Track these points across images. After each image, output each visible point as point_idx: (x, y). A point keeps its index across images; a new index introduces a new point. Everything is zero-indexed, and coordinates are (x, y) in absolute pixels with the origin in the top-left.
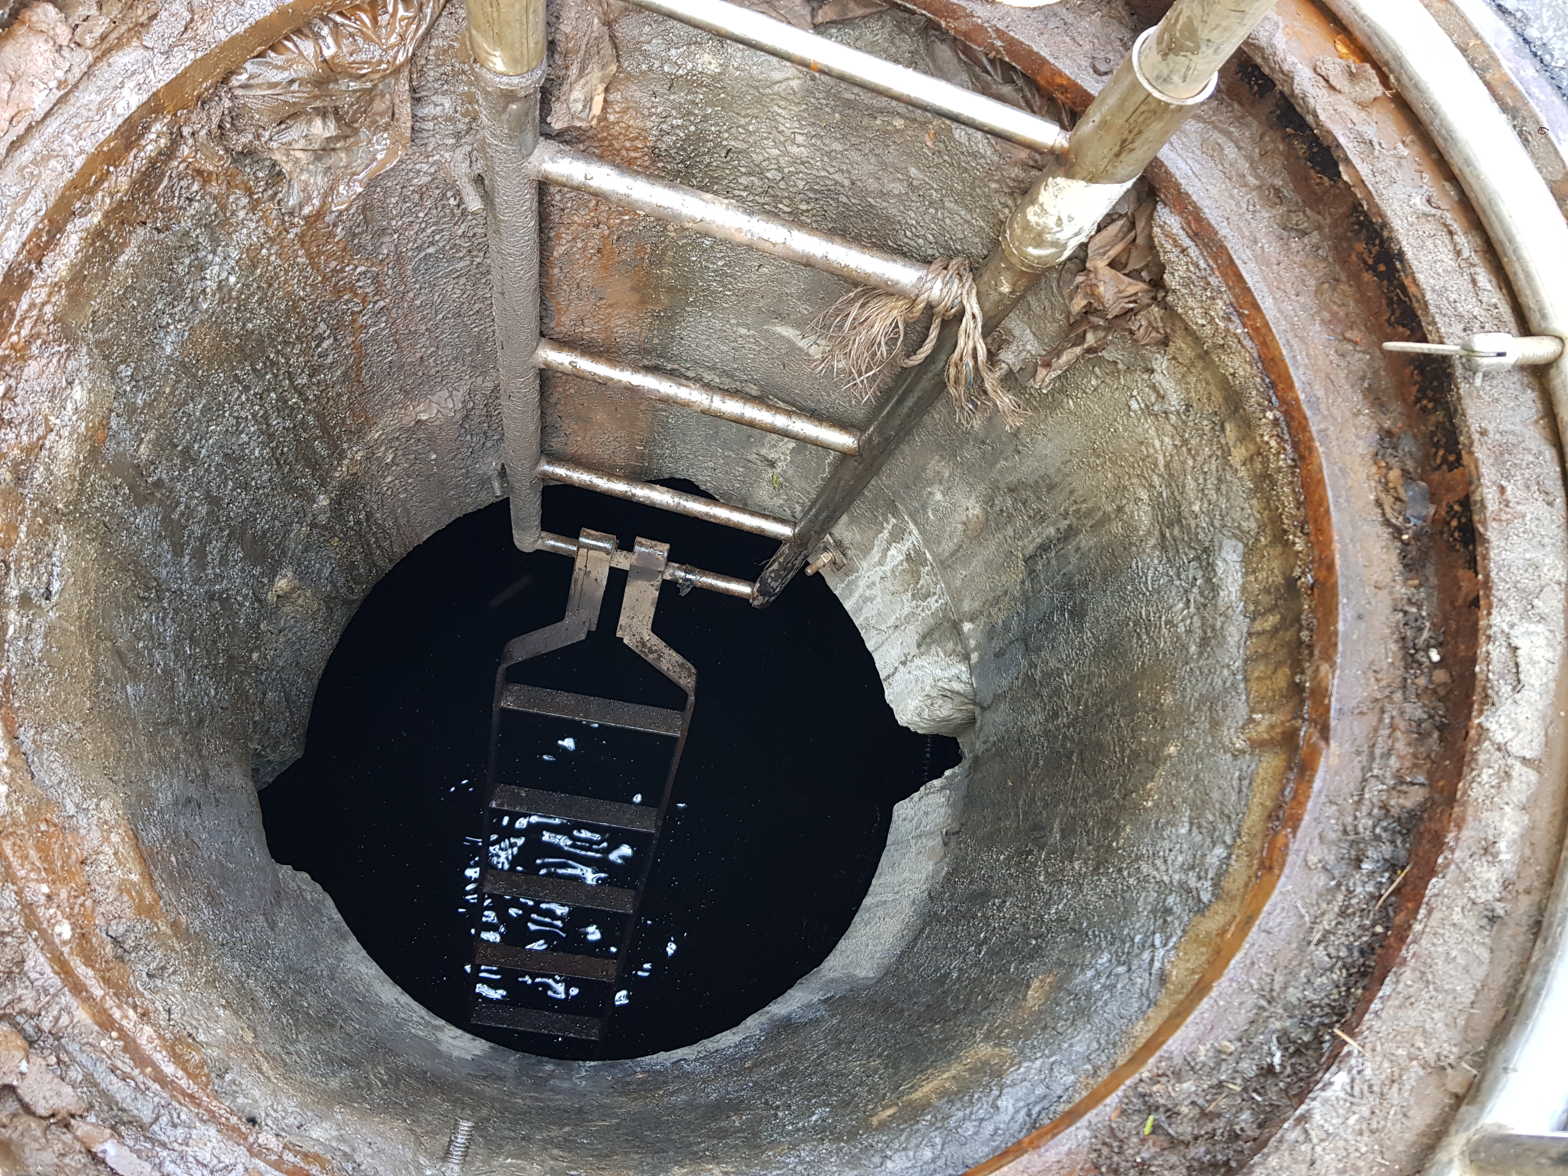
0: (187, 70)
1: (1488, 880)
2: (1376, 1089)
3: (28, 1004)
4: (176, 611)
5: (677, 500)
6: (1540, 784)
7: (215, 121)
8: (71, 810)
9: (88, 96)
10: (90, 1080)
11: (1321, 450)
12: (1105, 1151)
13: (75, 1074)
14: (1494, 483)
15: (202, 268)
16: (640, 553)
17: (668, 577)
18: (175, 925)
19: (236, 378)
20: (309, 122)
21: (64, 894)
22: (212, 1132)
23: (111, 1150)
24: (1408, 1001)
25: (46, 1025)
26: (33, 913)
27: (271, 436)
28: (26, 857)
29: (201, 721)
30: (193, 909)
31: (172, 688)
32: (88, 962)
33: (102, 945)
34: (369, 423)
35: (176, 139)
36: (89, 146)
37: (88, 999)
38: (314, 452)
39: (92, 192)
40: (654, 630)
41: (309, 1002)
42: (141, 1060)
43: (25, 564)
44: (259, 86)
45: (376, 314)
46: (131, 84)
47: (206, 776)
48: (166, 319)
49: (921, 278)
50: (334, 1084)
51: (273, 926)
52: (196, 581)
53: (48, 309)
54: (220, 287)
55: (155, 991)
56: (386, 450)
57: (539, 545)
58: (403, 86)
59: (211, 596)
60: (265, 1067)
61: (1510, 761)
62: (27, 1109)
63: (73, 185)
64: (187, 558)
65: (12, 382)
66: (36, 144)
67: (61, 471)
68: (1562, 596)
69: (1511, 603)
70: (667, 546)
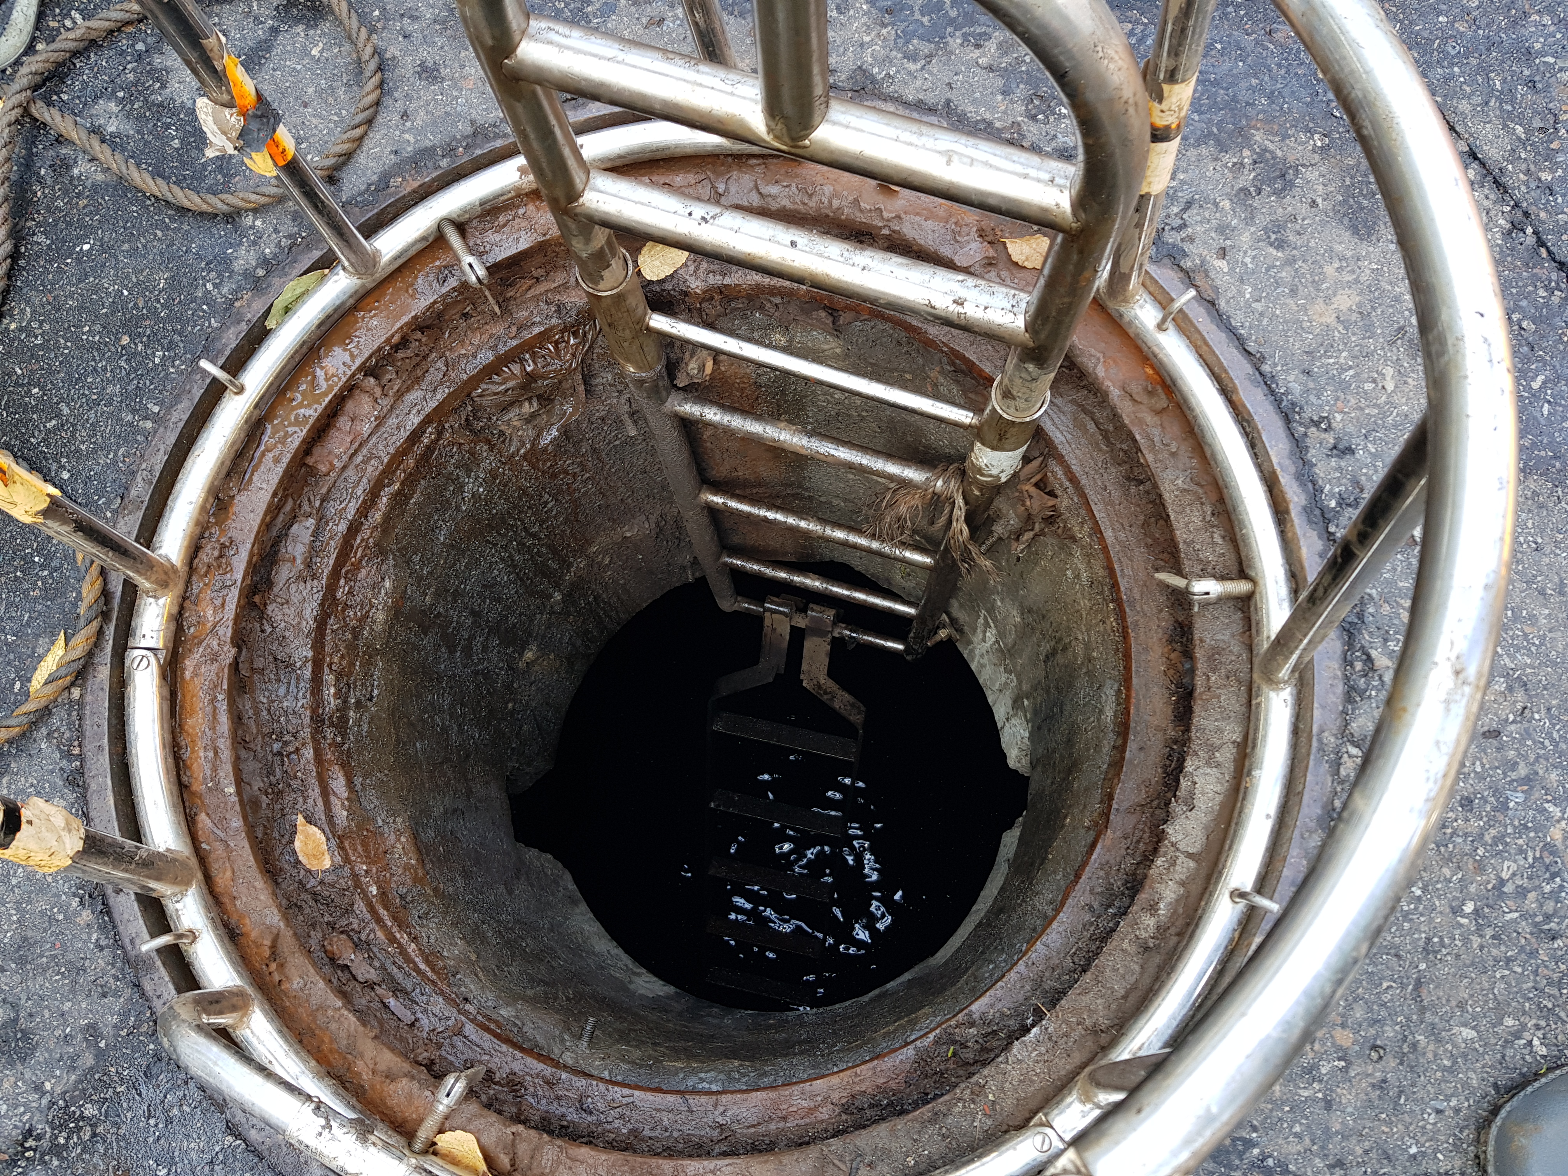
0: (445, 399)
1: (1148, 925)
2: (1054, 1039)
3: (355, 926)
4: (451, 688)
5: (825, 585)
6: (1198, 869)
7: (464, 418)
8: (380, 823)
9: (392, 421)
10: (383, 967)
11: (1132, 634)
12: (922, 1063)
13: (377, 964)
14: (1204, 674)
15: (462, 487)
16: (812, 617)
17: (836, 634)
18: (435, 890)
19: (488, 541)
20: (521, 406)
21: (374, 870)
22: (441, 999)
23: (392, 1002)
24: (1086, 991)
25: (363, 937)
26: (359, 880)
27: (515, 567)
28: (356, 850)
29: (467, 757)
30: (451, 880)
31: (447, 739)
32: (386, 907)
33: (394, 898)
34: (588, 542)
35: (440, 433)
36: (392, 450)
37: (384, 927)
38: (549, 567)
39: (394, 472)
40: (831, 674)
41: (528, 943)
42: (408, 960)
43: (359, 683)
44: (489, 395)
45: (585, 482)
46: (414, 411)
47: (469, 791)
48: (440, 522)
49: (927, 478)
50: (529, 993)
51: (510, 892)
52: (465, 666)
53: (371, 540)
54: (473, 496)
55: (422, 926)
56: (604, 557)
57: (736, 607)
58: (578, 377)
59: (476, 673)
60: (480, 974)
61: (1178, 854)
62: (355, 978)
63: (383, 472)
64: (458, 654)
65: (352, 583)
66: (365, 451)
67: (378, 628)
68: (1234, 751)
69: (1201, 753)
70: (833, 612)
